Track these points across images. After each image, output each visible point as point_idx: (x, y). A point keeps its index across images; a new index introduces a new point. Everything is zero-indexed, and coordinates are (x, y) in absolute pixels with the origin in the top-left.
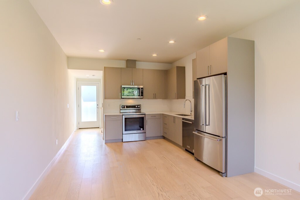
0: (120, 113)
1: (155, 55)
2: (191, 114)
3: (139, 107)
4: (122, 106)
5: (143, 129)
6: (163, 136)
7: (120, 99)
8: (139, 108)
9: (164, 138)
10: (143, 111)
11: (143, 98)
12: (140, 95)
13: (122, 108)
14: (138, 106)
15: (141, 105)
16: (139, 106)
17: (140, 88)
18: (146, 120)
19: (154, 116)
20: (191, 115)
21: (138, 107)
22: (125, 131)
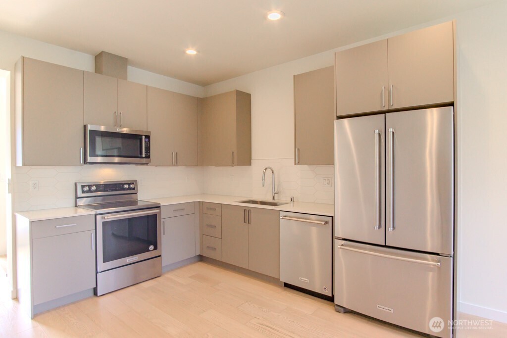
0: (76, 206)
1: (191, 52)
2: (274, 198)
3: (132, 186)
4: (83, 187)
5: (156, 248)
6: (200, 256)
7: (81, 165)
8: (134, 189)
9: (201, 258)
10: (145, 196)
11: (147, 164)
12: (144, 156)
13: (83, 192)
14: (129, 184)
15: (136, 181)
16: (133, 183)
17: (144, 137)
18: (162, 221)
19: (179, 209)
20: (274, 201)
21: (130, 189)
22: (104, 262)
